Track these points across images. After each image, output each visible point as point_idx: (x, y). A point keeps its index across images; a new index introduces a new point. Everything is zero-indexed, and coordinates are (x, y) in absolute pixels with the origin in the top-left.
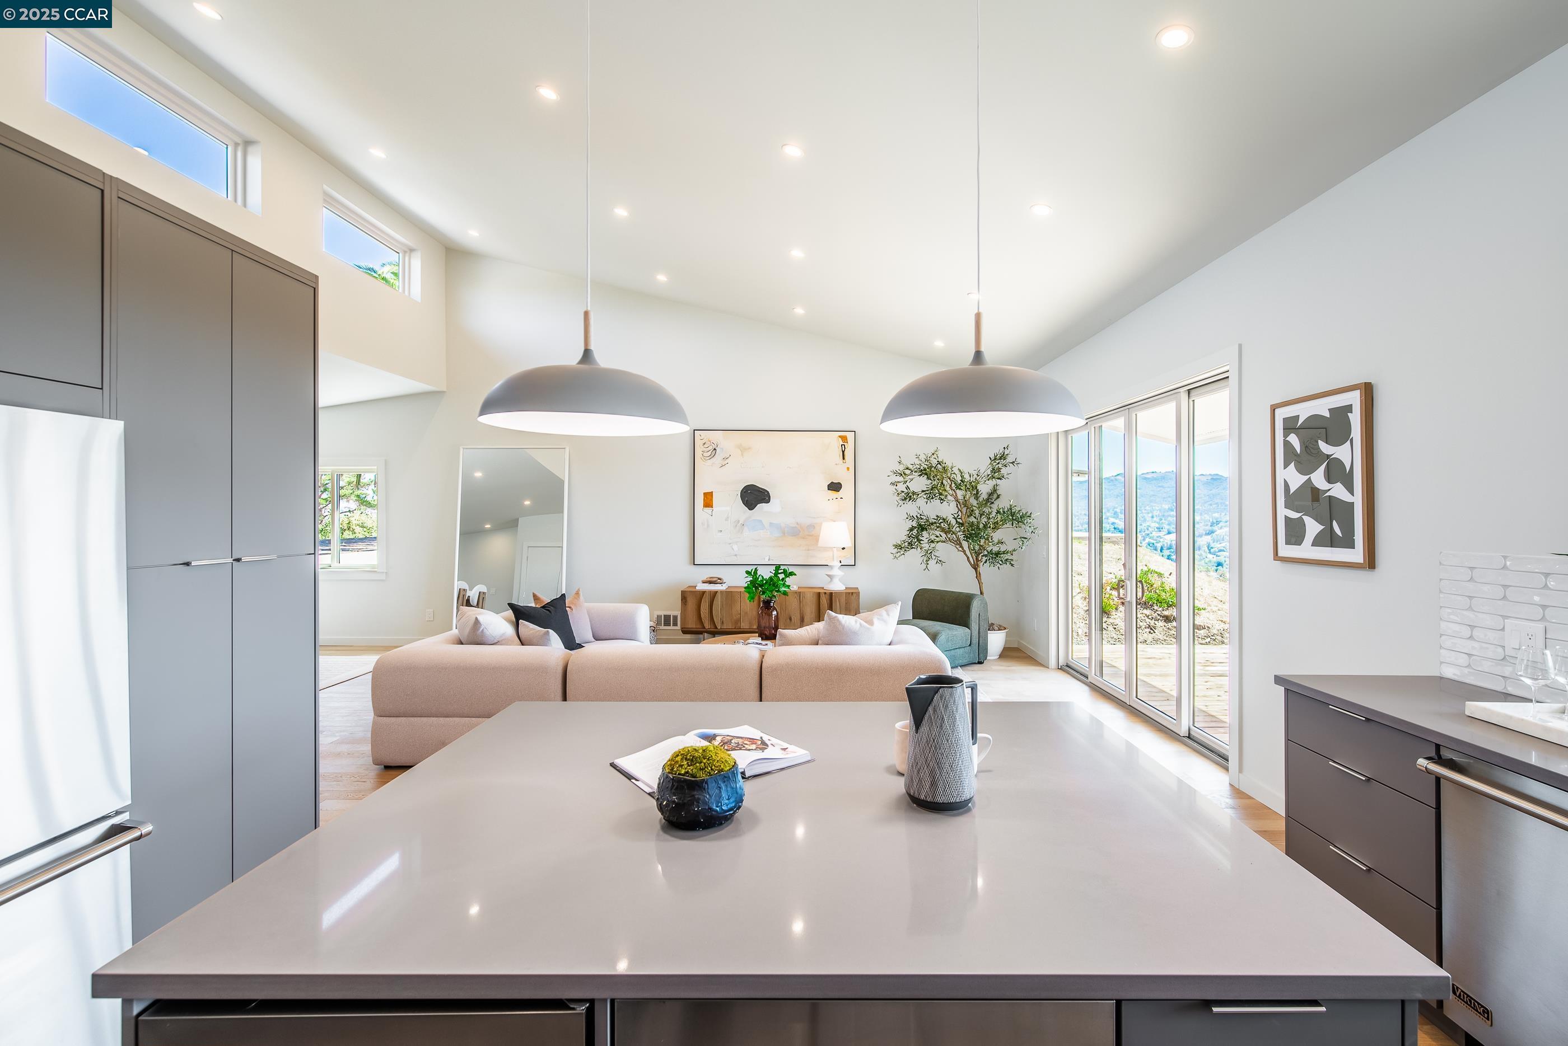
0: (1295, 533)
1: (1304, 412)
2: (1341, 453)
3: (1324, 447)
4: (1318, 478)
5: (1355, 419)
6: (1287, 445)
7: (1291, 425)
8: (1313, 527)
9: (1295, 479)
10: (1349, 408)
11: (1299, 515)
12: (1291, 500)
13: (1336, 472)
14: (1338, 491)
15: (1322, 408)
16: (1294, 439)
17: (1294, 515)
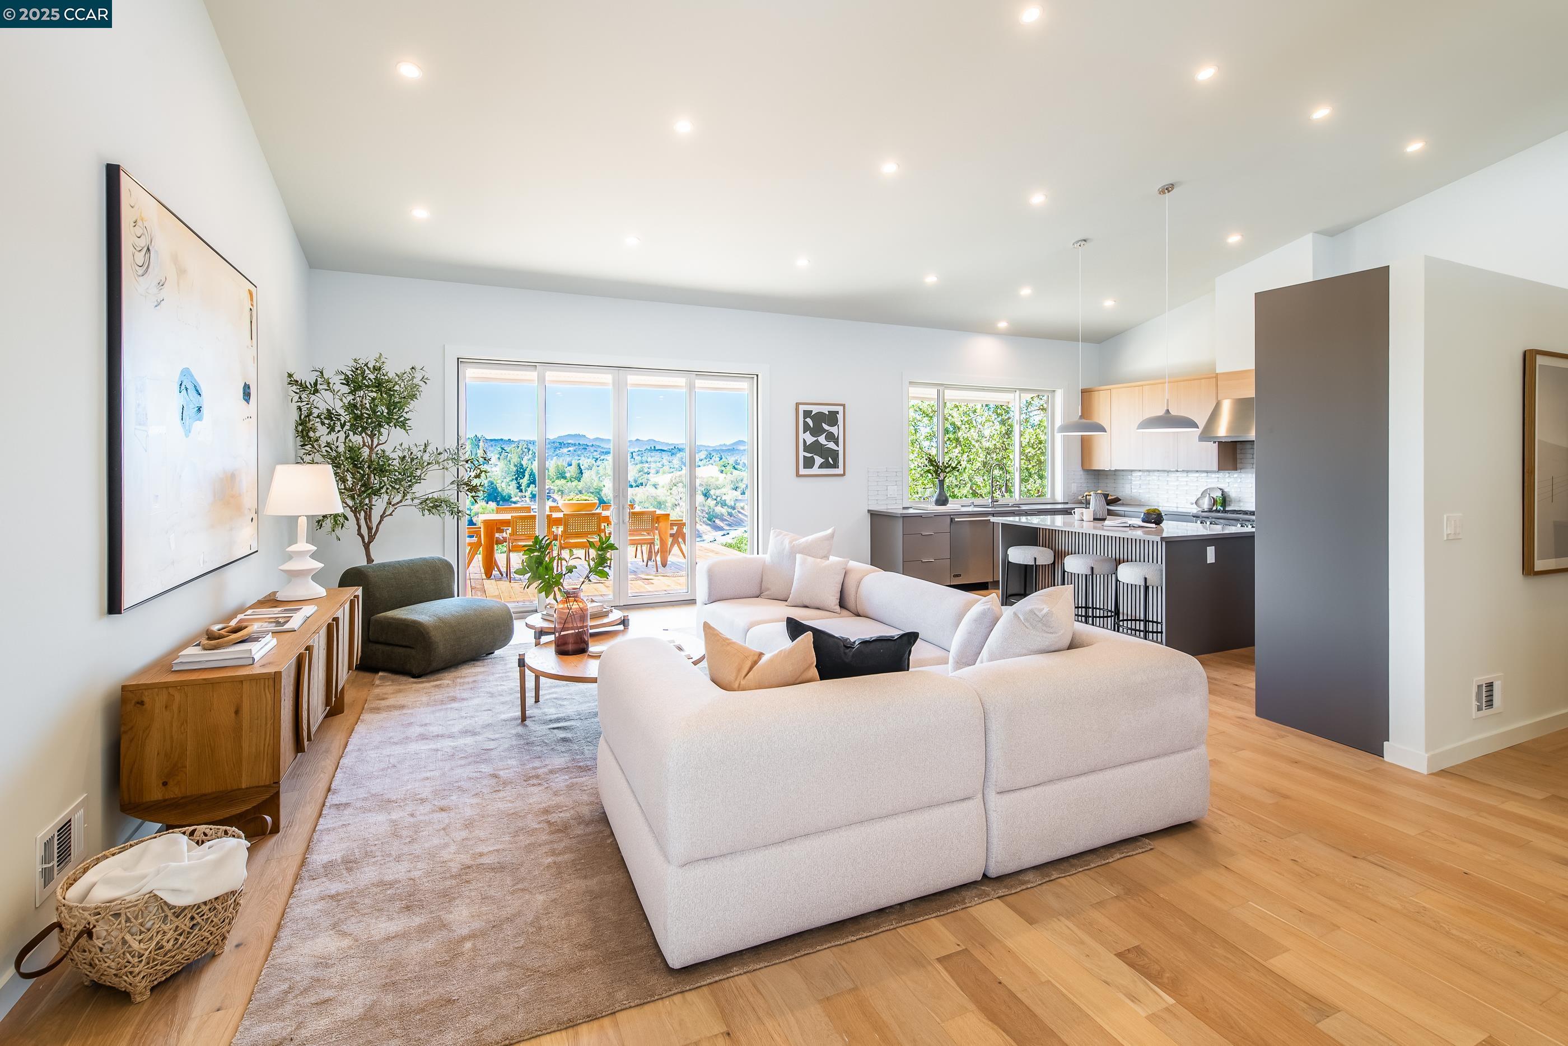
0: (809, 463)
1: (815, 409)
2: (833, 430)
3: (825, 427)
4: (822, 439)
5: (840, 417)
6: (806, 424)
7: (807, 414)
8: (819, 460)
9: (810, 439)
10: (837, 412)
11: (811, 455)
12: (807, 448)
13: (831, 437)
14: (831, 445)
15: (825, 410)
16: (809, 420)
17: (809, 455)
